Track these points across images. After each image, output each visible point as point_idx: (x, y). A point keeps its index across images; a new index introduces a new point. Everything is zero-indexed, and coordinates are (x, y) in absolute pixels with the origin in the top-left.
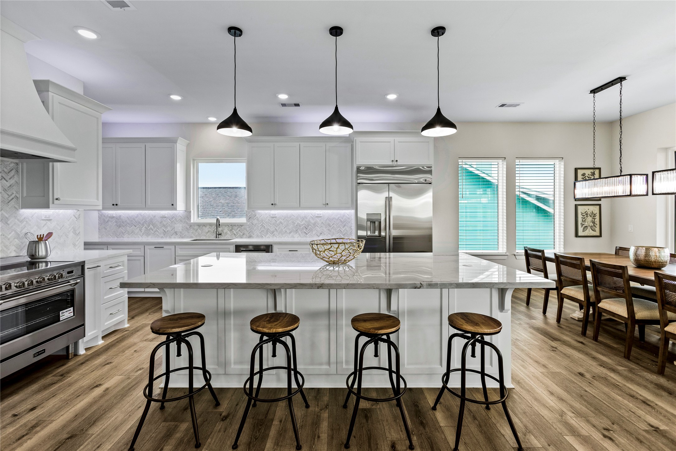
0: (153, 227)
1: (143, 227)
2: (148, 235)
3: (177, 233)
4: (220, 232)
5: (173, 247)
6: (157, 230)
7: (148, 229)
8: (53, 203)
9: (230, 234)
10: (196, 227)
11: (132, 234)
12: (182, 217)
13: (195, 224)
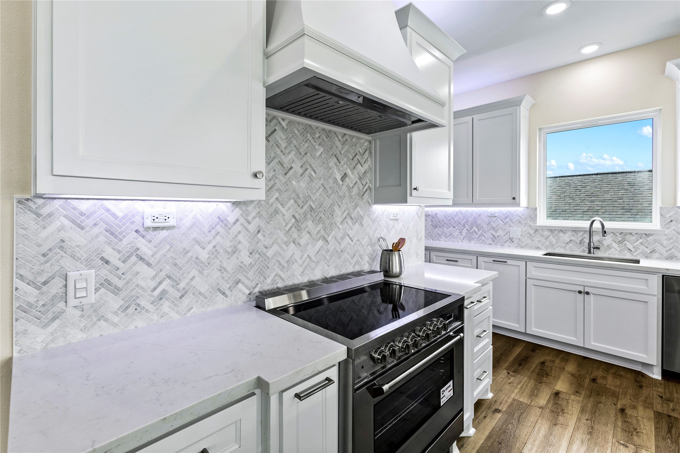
0: (478, 229)
1: (464, 229)
2: (470, 239)
3: (513, 240)
4: (596, 244)
5: (522, 264)
6: (483, 233)
7: (471, 231)
8: (411, 195)
9: (619, 249)
10: (546, 233)
11: (450, 237)
12: (522, 217)
13: (543, 228)
